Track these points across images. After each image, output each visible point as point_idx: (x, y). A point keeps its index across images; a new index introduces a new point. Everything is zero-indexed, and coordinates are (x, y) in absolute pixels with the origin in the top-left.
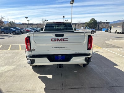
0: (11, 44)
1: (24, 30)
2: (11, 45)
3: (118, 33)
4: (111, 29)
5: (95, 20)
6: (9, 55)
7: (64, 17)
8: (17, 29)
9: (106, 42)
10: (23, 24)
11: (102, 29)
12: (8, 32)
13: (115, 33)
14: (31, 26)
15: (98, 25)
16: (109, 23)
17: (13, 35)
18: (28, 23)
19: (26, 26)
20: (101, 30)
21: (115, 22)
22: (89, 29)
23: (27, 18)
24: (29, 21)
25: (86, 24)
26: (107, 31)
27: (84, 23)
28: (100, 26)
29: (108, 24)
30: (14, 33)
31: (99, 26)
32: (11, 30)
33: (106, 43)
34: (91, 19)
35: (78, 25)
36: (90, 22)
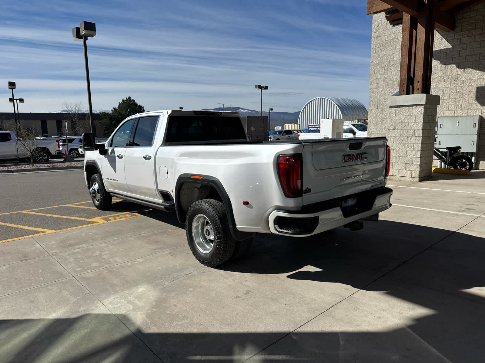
5: (136, 105)
34: (122, 103)
35: (72, 122)
36: (120, 114)
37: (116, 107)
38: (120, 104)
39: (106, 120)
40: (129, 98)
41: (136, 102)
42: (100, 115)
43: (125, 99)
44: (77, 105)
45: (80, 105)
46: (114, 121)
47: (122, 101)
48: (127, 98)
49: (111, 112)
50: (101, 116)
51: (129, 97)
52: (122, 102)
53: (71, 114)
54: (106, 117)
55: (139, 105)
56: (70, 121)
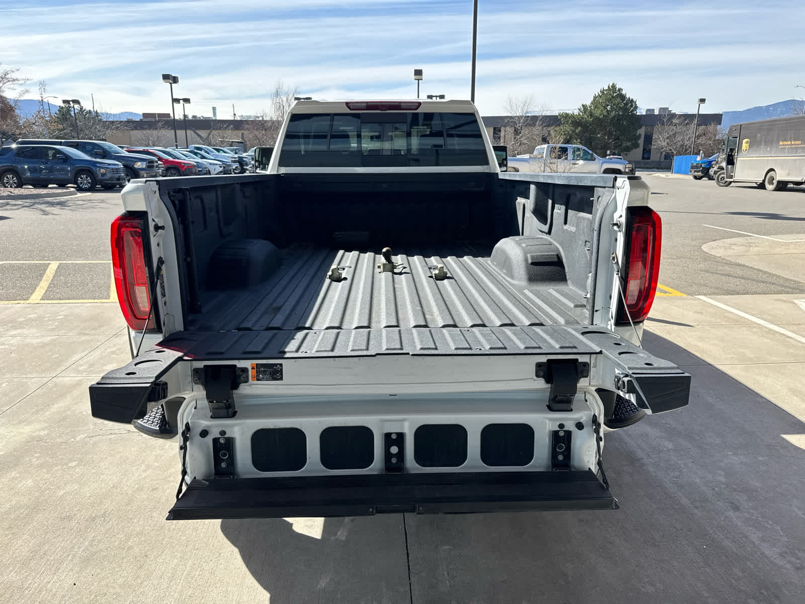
0: (56, 259)
1: (151, 162)
2: (54, 266)
3: (782, 186)
4: (731, 161)
5: (623, 97)
6: (33, 336)
7: (418, 73)
8: (106, 154)
9: (705, 248)
10: (151, 122)
11: (669, 157)
12: (44, 175)
13: (762, 186)
14: (203, 133)
15: (642, 131)
16: (716, 118)
17: (79, 195)
18: (179, 116)
19: (170, 133)
20: (665, 164)
21: (758, 110)
22: (588, 158)
23: (175, 80)
24: (187, 101)
25: (568, 128)
26: (704, 173)
27: (553, 121)
28: (660, 141)
29: (711, 128)
30: (85, 180)
31: (649, 139)
32: (67, 159)
33: (707, 257)
34: (599, 95)
35: (515, 131)
36: (591, 115)
37: (588, 103)
38: (595, 98)
39: (567, 125)
40: (614, 86)
41: (624, 92)
42: (559, 117)
43: (606, 88)
44: (526, 102)
45: (530, 101)
46: (579, 128)
47: (601, 91)
48: (609, 87)
49: (576, 112)
50: (560, 119)
51: (613, 84)
52: (599, 93)
53: (516, 117)
54: (568, 122)
55: (629, 98)
56: (513, 129)
